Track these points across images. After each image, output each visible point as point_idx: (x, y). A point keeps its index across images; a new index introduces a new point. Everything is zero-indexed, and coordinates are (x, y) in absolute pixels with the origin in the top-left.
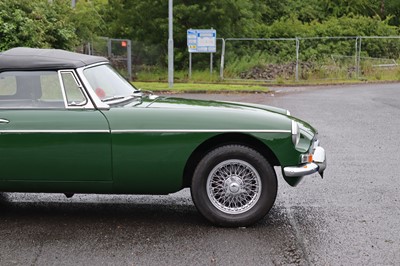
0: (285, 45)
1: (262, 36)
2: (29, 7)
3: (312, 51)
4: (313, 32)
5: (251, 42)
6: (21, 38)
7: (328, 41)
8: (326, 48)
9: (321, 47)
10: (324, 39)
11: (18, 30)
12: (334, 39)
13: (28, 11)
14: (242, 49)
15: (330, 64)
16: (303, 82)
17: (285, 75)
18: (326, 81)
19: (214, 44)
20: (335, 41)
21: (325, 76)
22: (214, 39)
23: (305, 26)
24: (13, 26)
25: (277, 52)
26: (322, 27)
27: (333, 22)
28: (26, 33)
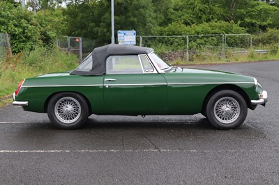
0: (177, 40)
1: (162, 34)
2: (29, 18)
3: (194, 43)
4: (193, 32)
5: (155, 38)
7: (203, 37)
8: (202, 41)
9: (199, 41)
10: (200, 36)
11: (24, 32)
12: (207, 35)
13: (29, 21)
14: (149, 42)
15: (205, 52)
16: (191, 63)
17: (179, 59)
18: (205, 62)
19: (135, 40)
20: (208, 37)
21: (204, 59)
22: (135, 36)
23: (188, 28)
24: (21, 30)
25: (172, 44)
26: (199, 28)
27: (205, 26)
28: (30, 34)
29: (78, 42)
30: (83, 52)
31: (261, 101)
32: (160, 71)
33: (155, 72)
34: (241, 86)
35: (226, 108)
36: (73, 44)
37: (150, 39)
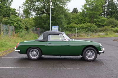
0: (73, 29)
1: (67, 27)
2: (21, 21)
3: (79, 31)
4: (79, 27)
5: (65, 29)
6: (20, 28)
7: (82, 29)
8: (82, 30)
9: (80, 30)
10: (81, 28)
11: (19, 26)
12: (83, 28)
13: (21, 22)
14: (63, 30)
15: (83, 34)
16: (78, 37)
17: (74, 36)
18: (83, 37)
19: (58, 29)
20: (84, 29)
21: (82, 36)
22: (58, 28)
23: (77, 25)
24: (18, 25)
25: (71, 31)
26: (81, 25)
28: (21, 27)
29: (38, 30)
30: (40, 33)
31: (102, 51)
32: (67, 40)
33: (65, 41)
34: (95, 46)
35: (90, 54)
36: (36, 30)
37: (63, 29)
